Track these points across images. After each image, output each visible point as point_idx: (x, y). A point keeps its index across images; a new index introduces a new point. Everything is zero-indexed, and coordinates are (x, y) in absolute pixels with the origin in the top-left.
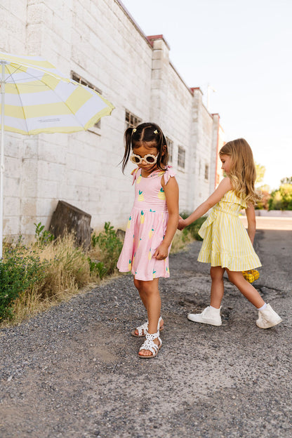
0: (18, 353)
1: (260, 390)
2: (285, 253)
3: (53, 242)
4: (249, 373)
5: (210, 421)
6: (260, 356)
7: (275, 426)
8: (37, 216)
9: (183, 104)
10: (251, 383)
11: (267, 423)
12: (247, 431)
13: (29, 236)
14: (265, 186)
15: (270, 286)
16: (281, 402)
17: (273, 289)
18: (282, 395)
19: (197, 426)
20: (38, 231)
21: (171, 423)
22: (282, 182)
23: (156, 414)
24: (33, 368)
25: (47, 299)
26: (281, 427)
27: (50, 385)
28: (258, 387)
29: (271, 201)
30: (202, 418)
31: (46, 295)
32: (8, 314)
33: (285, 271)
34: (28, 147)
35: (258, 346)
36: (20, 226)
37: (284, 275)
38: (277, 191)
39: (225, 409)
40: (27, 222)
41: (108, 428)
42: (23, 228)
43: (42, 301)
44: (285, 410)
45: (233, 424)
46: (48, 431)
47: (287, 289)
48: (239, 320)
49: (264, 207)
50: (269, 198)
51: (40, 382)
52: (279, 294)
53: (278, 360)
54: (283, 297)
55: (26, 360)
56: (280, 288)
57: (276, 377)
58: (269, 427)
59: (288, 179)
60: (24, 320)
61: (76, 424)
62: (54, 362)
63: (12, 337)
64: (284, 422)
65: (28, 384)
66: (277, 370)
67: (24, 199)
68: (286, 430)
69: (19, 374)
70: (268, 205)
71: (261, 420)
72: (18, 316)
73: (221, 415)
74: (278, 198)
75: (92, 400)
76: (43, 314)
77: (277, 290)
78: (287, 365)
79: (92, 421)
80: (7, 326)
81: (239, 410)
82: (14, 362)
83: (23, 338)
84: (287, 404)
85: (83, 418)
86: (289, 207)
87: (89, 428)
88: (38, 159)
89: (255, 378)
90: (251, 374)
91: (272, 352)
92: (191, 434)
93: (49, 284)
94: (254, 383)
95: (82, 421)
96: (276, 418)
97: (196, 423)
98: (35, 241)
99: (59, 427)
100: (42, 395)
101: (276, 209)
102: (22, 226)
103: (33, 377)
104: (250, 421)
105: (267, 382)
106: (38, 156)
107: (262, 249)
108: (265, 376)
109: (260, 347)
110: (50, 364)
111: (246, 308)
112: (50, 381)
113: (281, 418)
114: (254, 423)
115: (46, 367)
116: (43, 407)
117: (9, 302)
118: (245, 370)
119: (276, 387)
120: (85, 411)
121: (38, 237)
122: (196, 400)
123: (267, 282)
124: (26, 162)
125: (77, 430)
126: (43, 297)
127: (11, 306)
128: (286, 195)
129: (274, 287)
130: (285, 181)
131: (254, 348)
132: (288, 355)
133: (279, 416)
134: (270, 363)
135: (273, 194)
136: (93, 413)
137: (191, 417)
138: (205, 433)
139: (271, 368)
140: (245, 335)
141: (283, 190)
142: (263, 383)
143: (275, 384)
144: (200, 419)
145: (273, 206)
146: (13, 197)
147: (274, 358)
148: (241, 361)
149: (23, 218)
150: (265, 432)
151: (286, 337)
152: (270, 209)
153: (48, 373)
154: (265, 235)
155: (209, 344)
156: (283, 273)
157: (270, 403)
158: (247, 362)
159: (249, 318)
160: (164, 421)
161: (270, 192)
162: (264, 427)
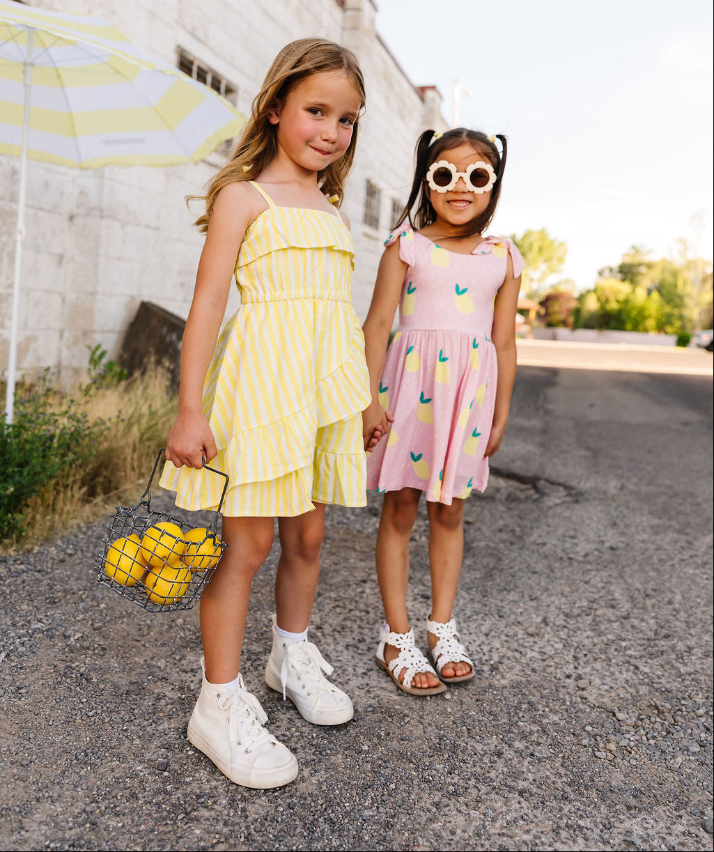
0: (24, 607)
1: (503, 682)
2: (594, 415)
3: (123, 384)
4: (486, 648)
5: (395, 742)
6: (513, 617)
7: (519, 753)
8: (94, 332)
9: (402, 117)
10: (486, 668)
11: (506, 747)
12: (464, 761)
13: (76, 371)
14: (567, 281)
15: (554, 478)
16: (540, 707)
17: (559, 484)
18: (544, 692)
19: (367, 752)
20: (94, 361)
21: (316, 746)
22: (601, 273)
23: (289, 729)
24: (51, 637)
25: (99, 499)
26: (532, 755)
27: (82, 670)
28: (499, 677)
29: (577, 312)
30: (379, 737)
31: (99, 490)
32: (13, 528)
33: (588, 449)
34: (81, 193)
35: (512, 596)
36: (60, 351)
37: (586, 458)
38: (589, 292)
39: (427, 719)
40: (75, 342)
41: (188, 757)
42: (66, 355)
43: (88, 502)
44: (545, 721)
45: (438, 750)
46: (62, 762)
47: (586, 485)
48: (482, 544)
49: (564, 323)
50: (573, 305)
51: (62, 666)
52: (569, 495)
53: (547, 625)
54: (577, 501)
55: (40, 621)
56: (573, 483)
57: (539, 657)
58: (509, 754)
59: (611, 270)
60: (48, 540)
61: (123, 750)
62: (97, 625)
63: (19, 574)
64: (539, 744)
65: (36, 668)
66: (541, 644)
67: (71, 296)
68: (540, 760)
69: (22, 649)
70: (571, 320)
71: (494, 741)
72: (36, 532)
73: (418, 732)
74: (592, 305)
75: (163, 702)
76: (89, 528)
77: (566, 487)
78: (563, 634)
79: (156, 743)
80: (11, 551)
81: (454, 723)
82: (14, 625)
83: (39, 576)
84: (551, 711)
85: (139, 737)
86: (613, 323)
87: (148, 756)
88: (102, 217)
89: (496, 658)
90: (490, 651)
91: (537, 609)
92: (352, 768)
93: (106, 468)
94: (494, 668)
95: (137, 742)
96: (524, 736)
97: (365, 748)
98: (86, 380)
99: (86, 755)
100: (62, 691)
101: (588, 326)
102: (65, 352)
103: (49, 654)
104: (472, 743)
105: (518, 667)
106: (101, 211)
107: (550, 407)
108: (517, 655)
109: (516, 598)
110: (87, 630)
111: (501, 523)
112: (83, 663)
113: (534, 737)
114: (479, 747)
115: (78, 635)
116: (60, 714)
117: (16, 503)
118: (478, 643)
119: (535, 677)
120: (146, 723)
121: (94, 373)
122: (372, 701)
123: (549, 472)
124: (79, 221)
125: (124, 761)
126: (92, 493)
127: (21, 512)
128: (607, 301)
129: (561, 480)
130: (607, 273)
131: (502, 601)
132: (567, 615)
133: (531, 733)
134: (531, 630)
135: (581, 298)
136: (160, 728)
137: (357, 736)
138: (380, 766)
139: (531, 639)
140: (489, 575)
141: (603, 290)
142: (511, 668)
143: (534, 670)
144: (375, 740)
145: (581, 321)
146: (47, 291)
147: (539, 620)
148: (473, 625)
149: (66, 335)
150: (500, 764)
151: (568, 578)
152: (576, 326)
153: (81, 646)
154: (561, 379)
155: (416, 591)
156: (583, 453)
157: (518, 708)
158: (484, 629)
159: (504, 541)
160: (302, 743)
161: (576, 294)
162: (499, 754)
